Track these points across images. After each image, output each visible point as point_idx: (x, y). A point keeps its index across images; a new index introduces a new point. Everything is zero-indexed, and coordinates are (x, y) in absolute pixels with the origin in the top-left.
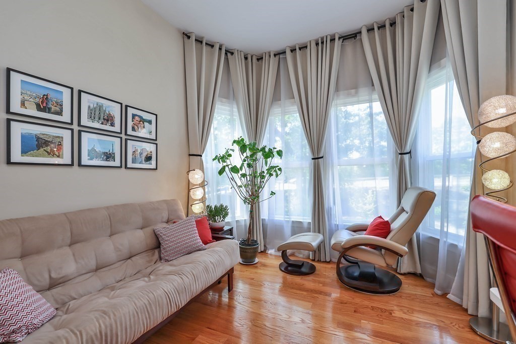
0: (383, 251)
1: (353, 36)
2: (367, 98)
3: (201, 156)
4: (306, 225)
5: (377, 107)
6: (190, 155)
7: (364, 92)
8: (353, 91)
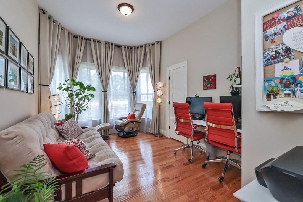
0: (135, 122)
1: (119, 46)
2: (123, 71)
3: (49, 86)
4: (99, 121)
5: (126, 74)
6: (40, 85)
7: (122, 68)
8: (118, 67)
